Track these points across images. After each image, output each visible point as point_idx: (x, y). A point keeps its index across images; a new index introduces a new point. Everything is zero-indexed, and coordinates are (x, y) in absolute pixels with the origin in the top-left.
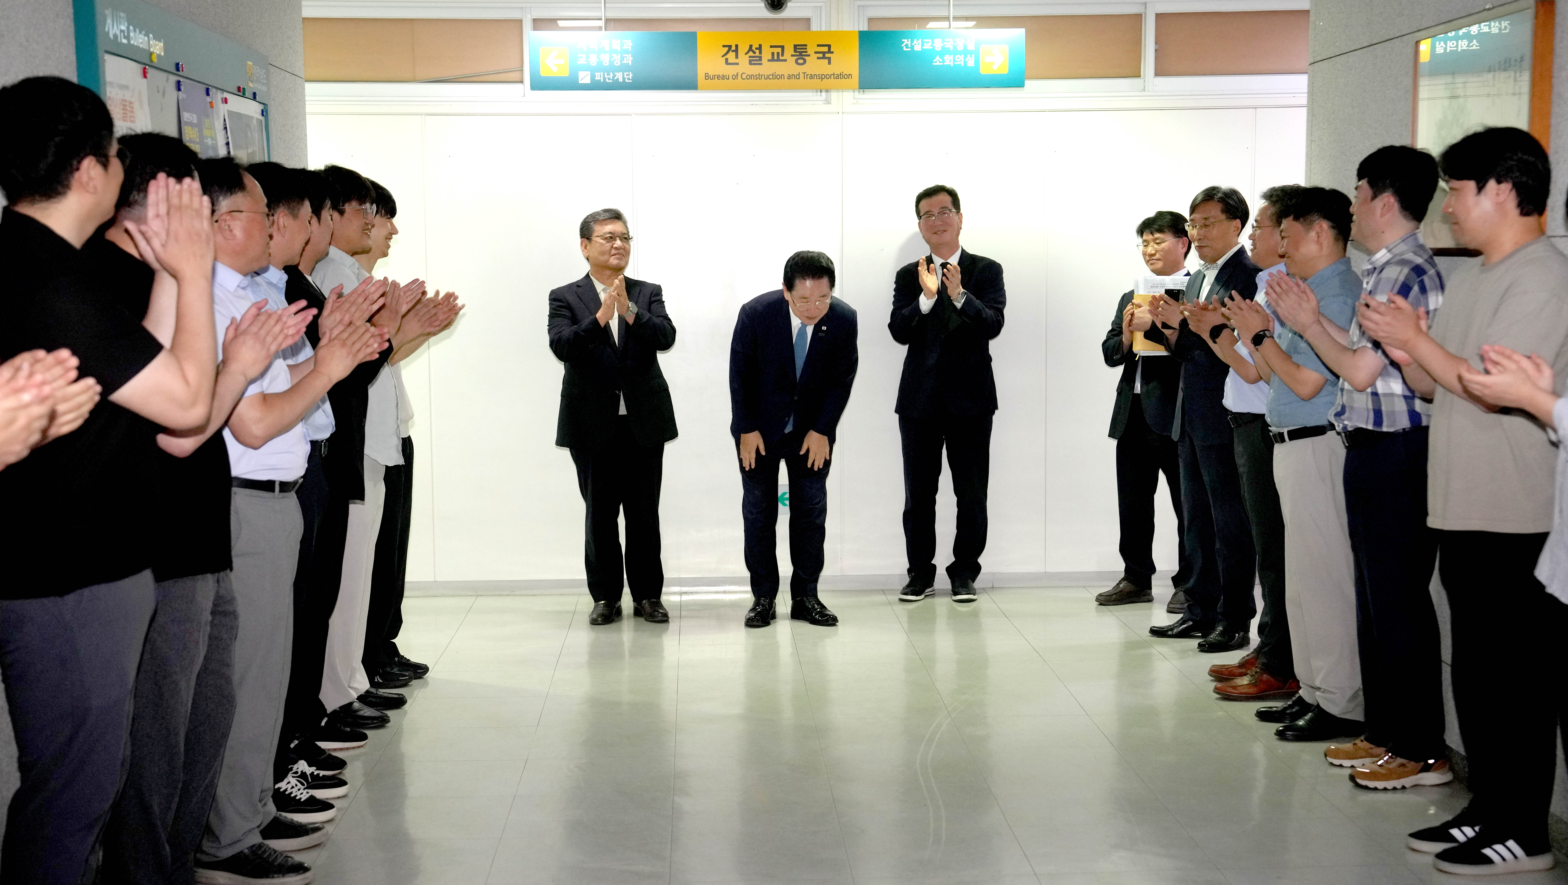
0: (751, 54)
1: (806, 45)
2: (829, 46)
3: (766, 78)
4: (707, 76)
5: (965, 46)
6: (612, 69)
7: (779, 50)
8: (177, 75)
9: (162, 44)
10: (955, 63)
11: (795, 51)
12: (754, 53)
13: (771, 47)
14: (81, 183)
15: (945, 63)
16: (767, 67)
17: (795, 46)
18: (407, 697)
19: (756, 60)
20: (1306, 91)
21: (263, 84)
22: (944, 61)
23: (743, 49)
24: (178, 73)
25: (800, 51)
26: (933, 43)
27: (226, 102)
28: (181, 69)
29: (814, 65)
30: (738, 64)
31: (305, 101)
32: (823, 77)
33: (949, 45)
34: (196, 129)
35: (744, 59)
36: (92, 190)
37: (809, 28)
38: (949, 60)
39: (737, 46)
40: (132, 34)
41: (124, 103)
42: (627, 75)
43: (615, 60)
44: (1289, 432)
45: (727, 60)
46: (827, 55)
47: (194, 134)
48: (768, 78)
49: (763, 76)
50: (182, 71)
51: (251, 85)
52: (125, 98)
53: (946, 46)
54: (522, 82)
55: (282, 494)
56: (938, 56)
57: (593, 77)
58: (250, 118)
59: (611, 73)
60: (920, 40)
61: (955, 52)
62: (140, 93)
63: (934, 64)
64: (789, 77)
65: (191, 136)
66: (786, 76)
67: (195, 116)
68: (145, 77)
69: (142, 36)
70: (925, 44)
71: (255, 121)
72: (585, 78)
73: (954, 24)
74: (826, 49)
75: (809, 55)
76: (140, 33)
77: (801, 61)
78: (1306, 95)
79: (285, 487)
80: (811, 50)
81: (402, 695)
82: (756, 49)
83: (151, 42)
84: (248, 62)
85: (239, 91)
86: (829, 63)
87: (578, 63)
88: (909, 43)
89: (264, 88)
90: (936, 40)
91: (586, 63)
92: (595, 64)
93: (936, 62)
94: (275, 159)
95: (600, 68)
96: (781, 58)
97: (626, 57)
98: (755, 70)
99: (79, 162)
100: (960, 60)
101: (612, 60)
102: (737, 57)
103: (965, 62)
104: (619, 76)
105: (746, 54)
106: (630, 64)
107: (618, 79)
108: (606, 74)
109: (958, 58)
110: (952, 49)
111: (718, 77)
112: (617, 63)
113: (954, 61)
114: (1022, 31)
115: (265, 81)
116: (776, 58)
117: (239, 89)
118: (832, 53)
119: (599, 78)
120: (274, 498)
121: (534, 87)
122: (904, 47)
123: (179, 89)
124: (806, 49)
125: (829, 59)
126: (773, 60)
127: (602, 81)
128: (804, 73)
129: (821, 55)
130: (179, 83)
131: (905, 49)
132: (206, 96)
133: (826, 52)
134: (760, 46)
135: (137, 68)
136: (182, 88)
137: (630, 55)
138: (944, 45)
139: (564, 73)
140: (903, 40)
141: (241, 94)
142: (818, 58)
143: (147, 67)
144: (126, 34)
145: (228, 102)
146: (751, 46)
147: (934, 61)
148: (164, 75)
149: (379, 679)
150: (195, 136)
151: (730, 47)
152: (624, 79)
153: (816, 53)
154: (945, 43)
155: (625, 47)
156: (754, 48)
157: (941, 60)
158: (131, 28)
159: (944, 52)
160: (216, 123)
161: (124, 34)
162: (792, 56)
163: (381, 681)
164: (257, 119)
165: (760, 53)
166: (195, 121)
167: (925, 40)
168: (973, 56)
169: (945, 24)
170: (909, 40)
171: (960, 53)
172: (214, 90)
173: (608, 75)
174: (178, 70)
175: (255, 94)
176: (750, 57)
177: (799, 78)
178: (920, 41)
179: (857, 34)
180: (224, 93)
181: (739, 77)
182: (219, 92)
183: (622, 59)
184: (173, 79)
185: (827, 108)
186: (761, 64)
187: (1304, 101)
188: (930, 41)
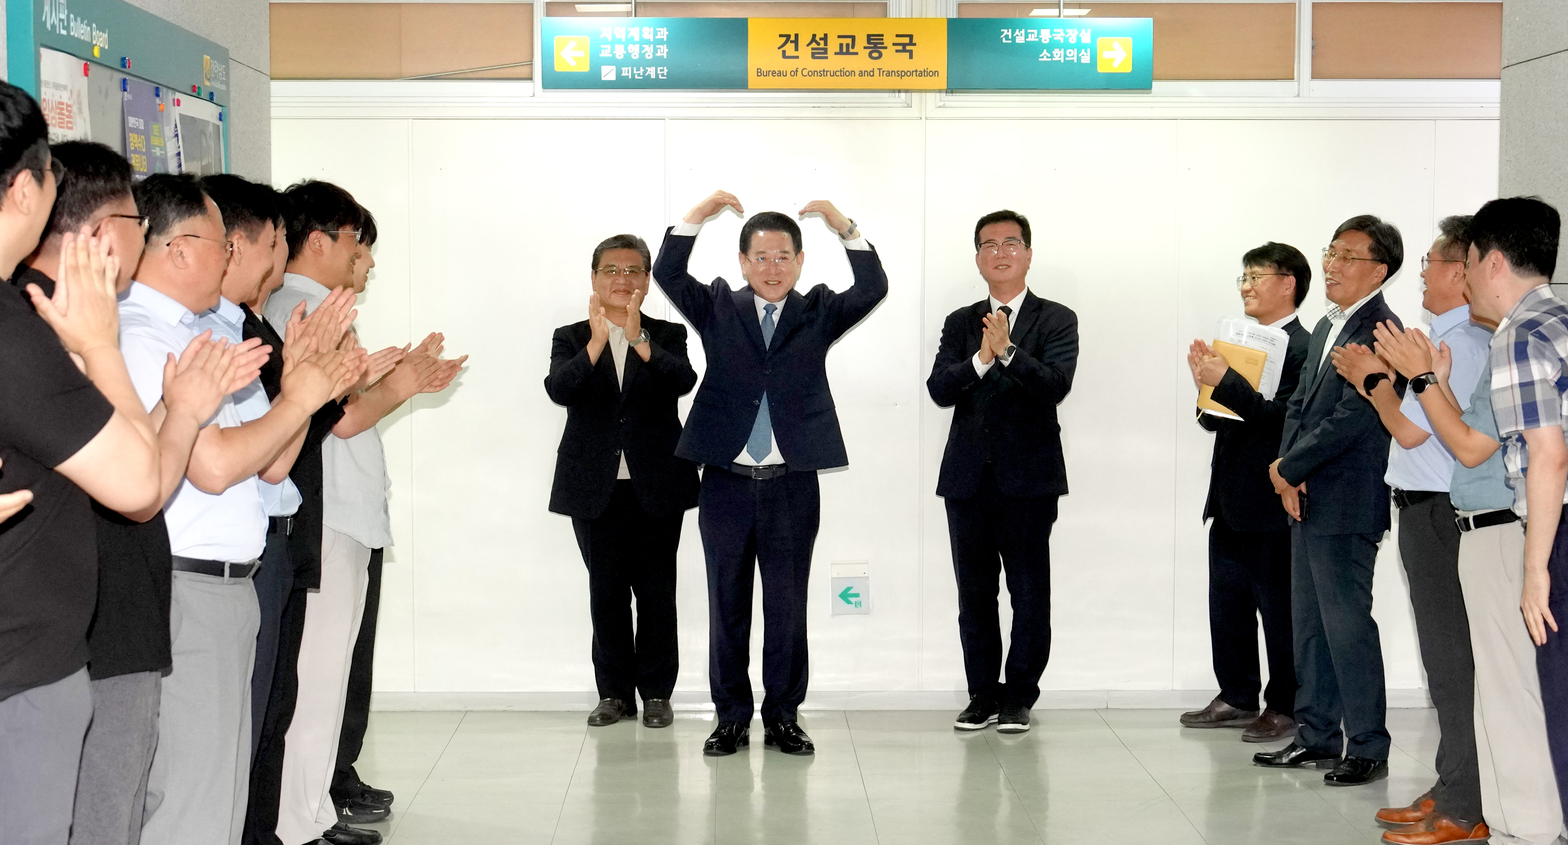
0: (814, 45)
1: (882, 35)
2: (911, 37)
3: (832, 74)
4: (760, 73)
5: (1079, 38)
6: (642, 62)
7: (849, 41)
8: (123, 72)
9: (106, 36)
10: (1067, 59)
11: (869, 42)
12: (818, 44)
13: (839, 37)
14: (15, 203)
15: (1053, 59)
16: (834, 62)
17: (869, 36)
18: (382, 834)
19: (820, 53)
20: (1499, 100)
21: (222, 82)
22: (1052, 57)
23: (804, 40)
24: (124, 69)
25: (875, 43)
26: (1039, 34)
27: (179, 105)
28: (127, 65)
29: (891, 59)
30: (797, 57)
31: (270, 102)
32: (903, 74)
33: (1059, 37)
34: (143, 137)
35: (805, 51)
36: (25, 211)
37: (885, 15)
38: (1059, 55)
39: (797, 36)
40: (72, 24)
41: (60, 106)
42: (661, 70)
43: (647, 52)
44: (1475, 518)
45: (784, 52)
46: (908, 48)
47: (140, 143)
48: (834, 74)
49: (829, 73)
50: (129, 67)
51: (207, 83)
52: (61, 100)
53: (1055, 38)
54: (530, 79)
55: (233, 579)
56: (1045, 51)
57: (619, 73)
58: (205, 123)
59: (641, 68)
60: (1023, 30)
61: (1065, 46)
62: (79, 95)
63: (1040, 59)
64: (861, 74)
65: (136, 146)
66: (857, 73)
67: (141, 121)
68: (86, 74)
69: (84, 26)
70: (1030, 35)
71: (211, 127)
72: (608, 74)
73: (1067, 12)
74: (906, 40)
75: (886, 48)
76: (82, 22)
77: (875, 55)
78: (1499, 105)
79: (238, 570)
80: (888, 40)
81: (376, 832)
82: (821, 39)
83: (94, 33)
84: (205, 56)
85: (194, 91)
86: (911, 57)
87: (601, 55)
88: (1010, 34)
89: (223, 87)
90: (1043, 31)
91: (611, 55)
92: (622, 57)
93: (1043, 57)
94: (234, 172)
95: (627, 61)
96: (851, 50)
97: (660, 48)
98: (819, 65)
99: (14, 178)
100: (1072, 55)
101: (643, 52)
102: (796, 49)
103: (1079, 59)
104: (651, 72)
105: (808, 45)
106: (665, 57)
107: (650, 75)
108: (635, 68)
109: (1070, 53)
110: (1062, 42)
111: (774, 73)
112: (649, 56)
113: (1065, 56)
114: (1149, 21)
115: (224, 79)
116: (844, 50)
117: (194, 88)
118: (915, 44)
119: (627, 74)
120: (223, 583)
121: (545, 86)
122: (1004, 39)
123: (125, 90)
124: (882, 39)
125: (911, 52)
126: (841, 53)
127: (630, 77)
128: (880, 69)
129: (900, 48)
130: (124, 81)
131: (1004, 41)
132: (155, 97)
133: (907, 44)
134: (826, 35)
135: (77, 65)
136: (128, 87)
137: (665, 46)
138: (1053, 37)
139: (584, 67)
140: (1002, 30)
141: (194, 94)
142: (897, 51)
143: (88, 63)
144: (66, 24)
145: (182, 103)
146: (814, 36)
147: (1041, 56)
148: (108, 73)
149: (348, 811)
150: (140, 145)
151: (788, 36)
152: (657, 75)
153: (894, 44)
154: (1054, 35)
155: (659, 37)
156: (817, 39)
157: (1049, 55)
158: (72, 16)
159: (1052, 46)
160: (166, 129)
161: (63, 24)
162: (865, 48)
163: (350, 814)
164: (214, 124)
165: (826, 44)
166: (142, 128)
167: (1029, 31)
168: (1089, 50)
169: (1055, 12)
170: (1010, 30)
171: (1072, 47)
172: (165, 90)
173: (638, 70)
174: (124, 66)
175: (212, 94)
176: (813, 49)
177: (873, 76)
178: (1023, 32)
179: (946, 22)
180: (177, 93)
181: (799, 73)
182: (170, 92)
183: (655, 50)
184: (119, 76)
185: (906, 113)
186: (827, 58)
187: (1496, 113)
188: (1035, 31)
